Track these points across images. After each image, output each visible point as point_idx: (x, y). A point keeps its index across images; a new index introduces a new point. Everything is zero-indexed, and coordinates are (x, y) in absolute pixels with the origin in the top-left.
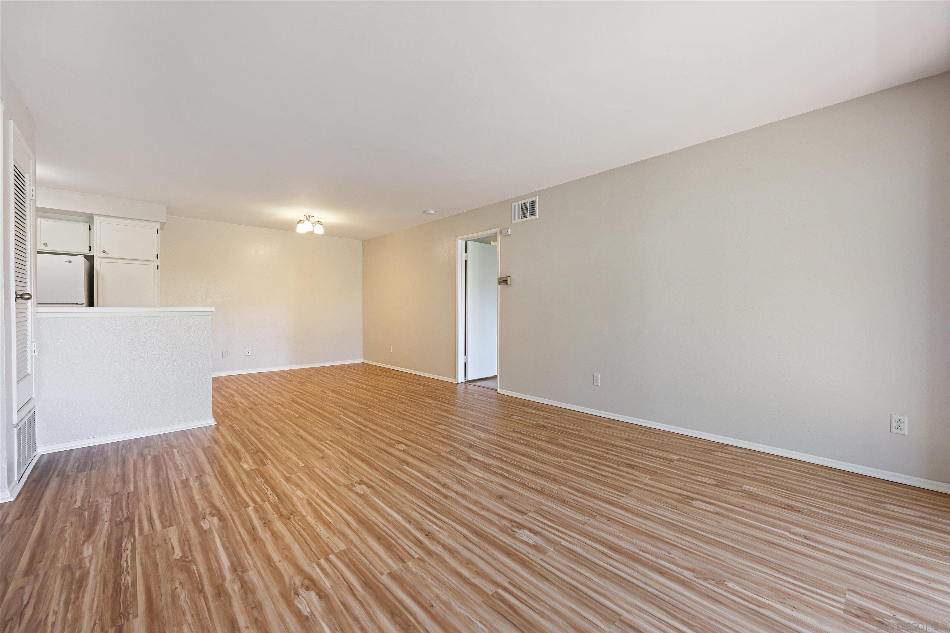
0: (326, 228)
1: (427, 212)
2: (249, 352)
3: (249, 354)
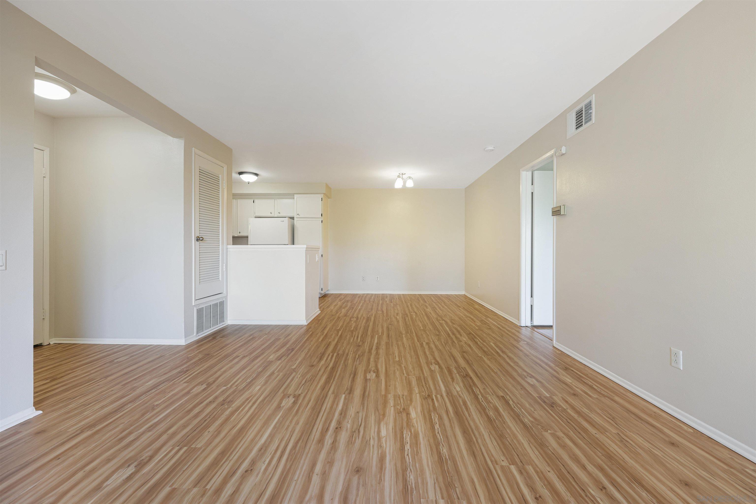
0: (415, 182)
1: (486, 149)
2: (378, 278)
3: (378, 280)
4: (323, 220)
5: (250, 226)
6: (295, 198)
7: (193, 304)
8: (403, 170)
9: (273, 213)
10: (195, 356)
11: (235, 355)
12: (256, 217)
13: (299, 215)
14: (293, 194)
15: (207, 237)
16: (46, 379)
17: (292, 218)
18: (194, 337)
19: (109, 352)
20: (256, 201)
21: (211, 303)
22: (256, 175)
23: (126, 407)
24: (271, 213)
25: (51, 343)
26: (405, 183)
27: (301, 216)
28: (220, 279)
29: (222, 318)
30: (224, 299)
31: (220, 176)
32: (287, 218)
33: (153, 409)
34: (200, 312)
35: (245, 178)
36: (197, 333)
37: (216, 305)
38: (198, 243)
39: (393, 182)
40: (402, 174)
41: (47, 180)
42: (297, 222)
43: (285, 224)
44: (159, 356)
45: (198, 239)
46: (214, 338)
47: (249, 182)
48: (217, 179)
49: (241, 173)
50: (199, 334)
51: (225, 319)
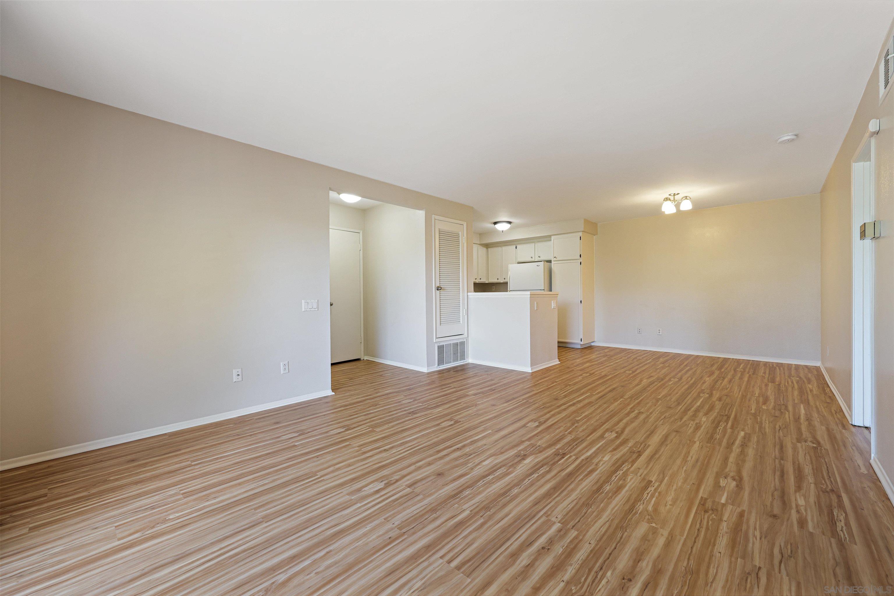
4: (581, 261)
5: (509, 273)
6: (552, 240)
7: (435, 341)
8: (673, 190)
9: (533, 257)
10: (426, 381)
11: (449, 386)
12: (519, 263)
13: (556, 258)
14: (550, 236)
15: (445, 287)
16: (348, 378)
17: (550, 261)
18: (436, 368)
19: (385, 370)
20: (518, 247)
21: (452, 342)
22: (510, 223)
23: (366, 401)
24: (532, 258)
25: (365, 359)
26: (677, 206)
27: (558, 259)
28: (461, 322)
29: (463, 357)
30: (465, 340)
31: (460, 233)
32: (542, 263)
33: (376, 406)
34: (441, 349)
35: (499, 227)
36: (438, 365)
37: (457, 344)
38: (438, 292)
39: (660, 205)
40: (674, 195)
41: (361, 252)
42: (554, 266)
43: (540, 269)
44: (406, 377)
45: (438, 289)
46: (449, 371)
47: (503, 231)
48: (457, 236)
49: (495, 223)
50: (440, 366)
51: (466, 358)
